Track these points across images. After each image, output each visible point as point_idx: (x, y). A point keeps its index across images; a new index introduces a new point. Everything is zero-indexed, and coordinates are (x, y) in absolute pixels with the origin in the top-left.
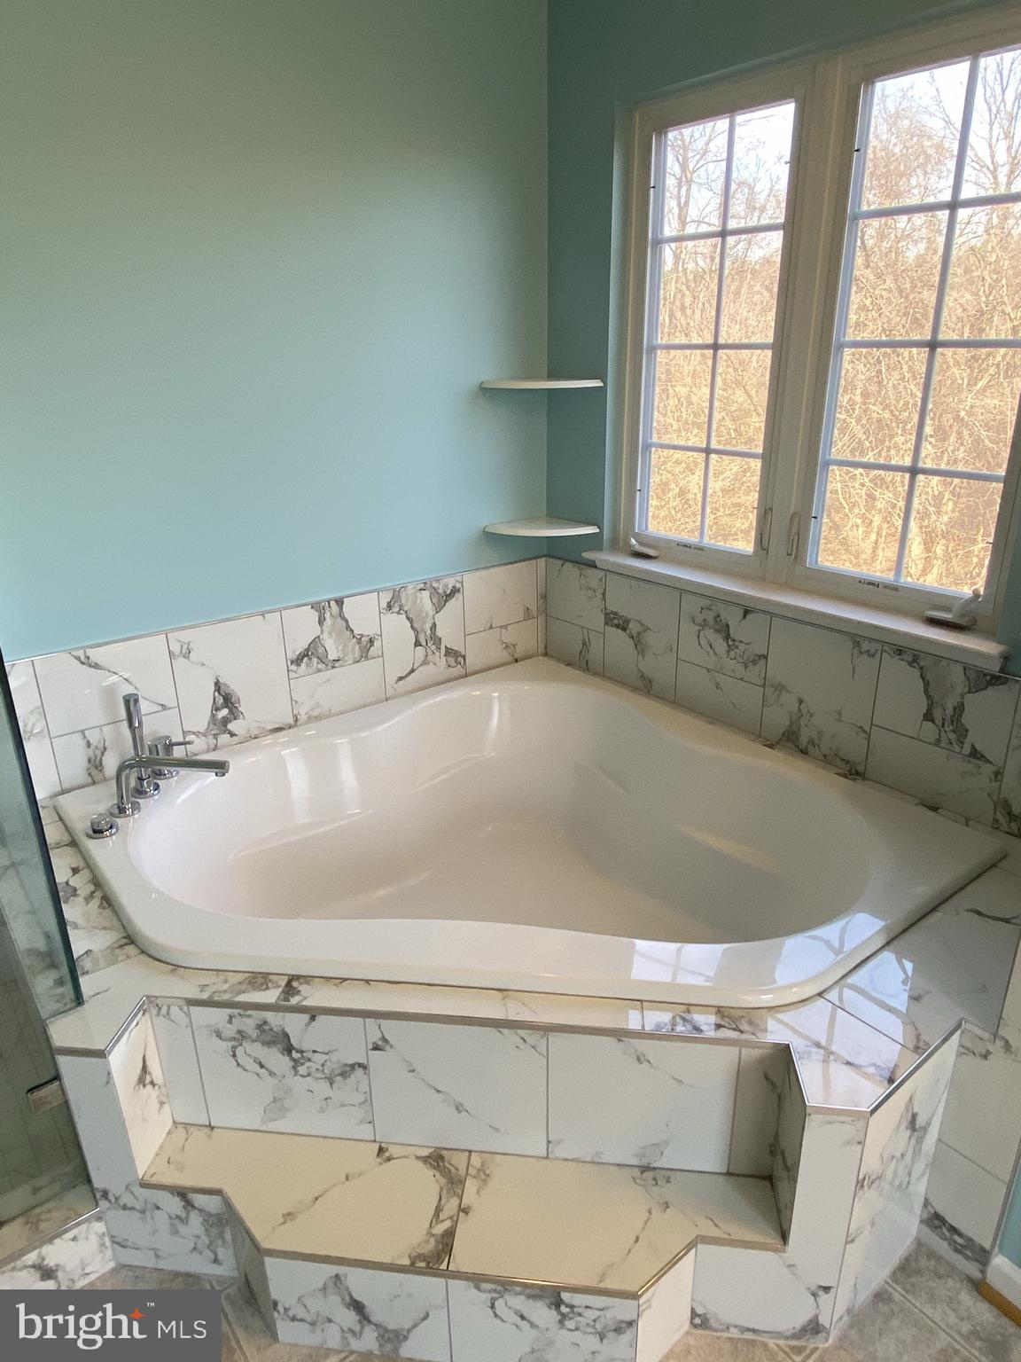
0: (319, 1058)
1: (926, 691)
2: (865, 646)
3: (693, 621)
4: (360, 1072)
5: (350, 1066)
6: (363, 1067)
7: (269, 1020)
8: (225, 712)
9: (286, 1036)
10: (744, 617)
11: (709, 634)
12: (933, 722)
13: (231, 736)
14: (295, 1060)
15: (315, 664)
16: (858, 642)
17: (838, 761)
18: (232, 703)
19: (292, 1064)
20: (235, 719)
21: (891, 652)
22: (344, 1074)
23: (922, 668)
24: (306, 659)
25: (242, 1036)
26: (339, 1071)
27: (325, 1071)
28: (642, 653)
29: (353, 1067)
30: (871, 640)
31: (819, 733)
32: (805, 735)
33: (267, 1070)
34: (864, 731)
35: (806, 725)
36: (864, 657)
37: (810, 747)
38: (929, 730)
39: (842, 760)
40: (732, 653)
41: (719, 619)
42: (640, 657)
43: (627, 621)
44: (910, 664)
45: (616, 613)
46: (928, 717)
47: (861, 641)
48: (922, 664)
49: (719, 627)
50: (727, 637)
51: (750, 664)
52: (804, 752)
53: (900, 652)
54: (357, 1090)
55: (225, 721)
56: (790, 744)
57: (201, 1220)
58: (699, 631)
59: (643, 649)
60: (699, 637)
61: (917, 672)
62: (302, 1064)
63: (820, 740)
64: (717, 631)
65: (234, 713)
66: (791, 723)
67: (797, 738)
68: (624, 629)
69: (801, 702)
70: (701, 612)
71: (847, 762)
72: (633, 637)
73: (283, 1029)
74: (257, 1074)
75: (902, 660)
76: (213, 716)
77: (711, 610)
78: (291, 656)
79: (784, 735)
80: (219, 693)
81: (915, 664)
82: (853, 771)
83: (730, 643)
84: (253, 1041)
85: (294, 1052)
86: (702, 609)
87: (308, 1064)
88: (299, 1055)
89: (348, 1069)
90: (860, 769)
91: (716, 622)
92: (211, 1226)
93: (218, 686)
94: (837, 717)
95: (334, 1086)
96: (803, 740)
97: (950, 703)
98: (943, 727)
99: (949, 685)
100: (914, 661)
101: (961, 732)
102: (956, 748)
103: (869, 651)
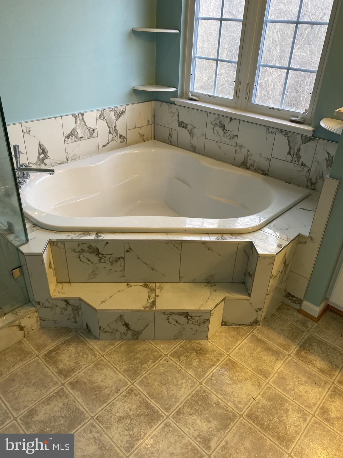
0: (108, 256)
1: (289, 145)
2: (271, 130)
3: (212, 124)
4: (122, 260)
5: (118, 258)
6: (123, 258)
7: (92, 245)
8: (42, 156)
9: (98, 250)
10: (230, 121)
11: (217, 128)
12: (291, 155)
13: (45, 165)
14: (100, 258)
15: (74, 139)
16: (268, 129)
17: (259, 171)
18: (45, 152)
19: (99, 259)
20: (46, 159)
21: (279, 132)
22: (116, 261)
23: (288, 137)
24: (70, 136)
25: (83, 250)
26: (115, 260)
27: (110, 261)
28: (192, 137)
29: (119, 258)
30: (272, 128)
31: (254, 162)
32: (249, 162)
33: (91, 261)
34: (269, 160)
35: (250, 159)
36: (270, 134)
37: (251, 167)
38: (289, 158)
39: (261, 170)
40: (225, 135)
41: (221, 123)
42: (191, 138)
43: (187, 125)
44: (285, 135)
45: (182, 122)
46: (289, 153)
47: (269, 128)
48: (288, 135)
49: (221, 126)
50: (224, 129)
51: (232, 139)
52: (248, 169)
53: (281, 131)
54: (120, 266)
55: (43, 159)
56: (244, 166)
57: (72, 308)
58: (214, 127)
59: (193, 135)
60: (213, 130)
61: (286, 138)
62: (103, 259)
63: (254, 164)
64: (220, 127)
65: (46, 157)
66: (245, 159)
67: (246, 164)
68: (186, 128)
69: (248, 151)
70: (215, 120)
71: (263, 171)
72: (189, 131)
73: (97, 247)
74: (87, 263)
75: (282, 134)
76: (39, 157)
77: (218, 119)
78: (66, 135)
79: (242, 163)
80: (41, 149)
81: (286, 136)
82: (264, 173)
83: (225, 131)
84: (86, 252)
85: (100, 255)
86: (215, 119)
87: (105, 258)
88: (102, 256)
89: (118, 259)
90: (267, 173)
91: (220, 124)
92: (75, 310)
93: (40, 145)
94: (260, 155)
95: (113, 265)
96: (248, 165)
97: (296, 148)
98: (293, 156)
99: (296, 142)
100: (286, 134)
101: (299, 157)
102: (297, 163)
103: (271, 132)
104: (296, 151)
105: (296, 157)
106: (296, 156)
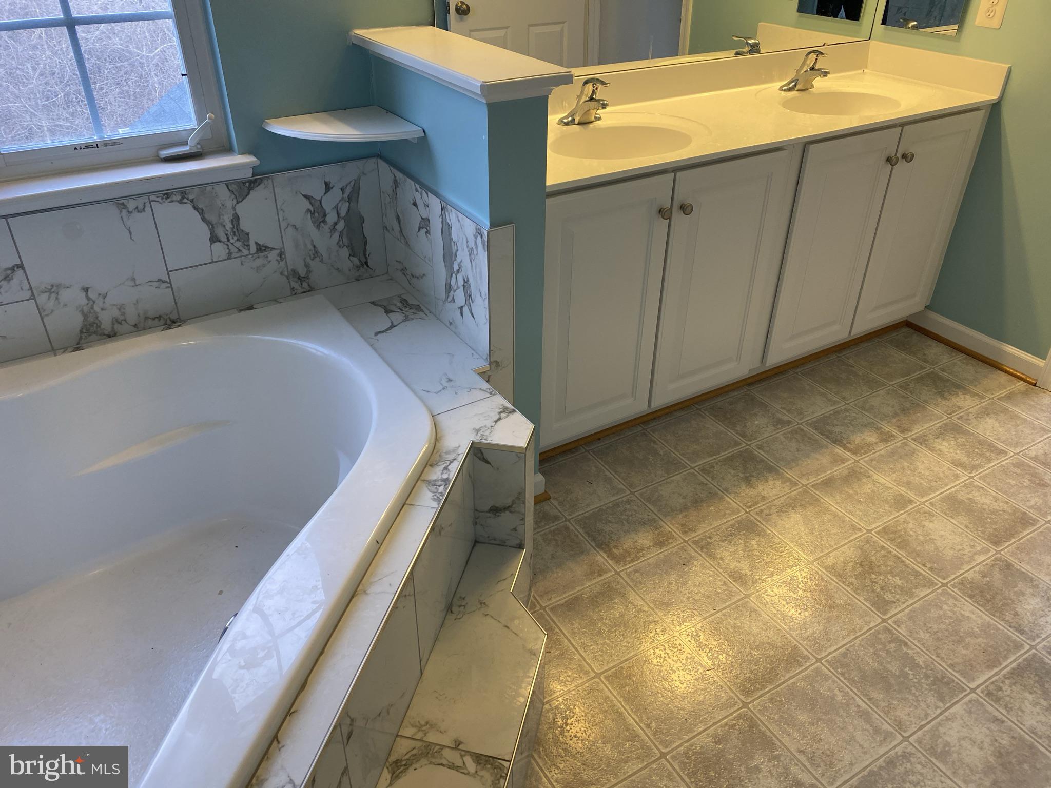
1: (204, 219)
2: (131, 205)
12: (220, 241)
16: (123, 204)
17: (150, 322)
21: (159, 199)
23: (192, 201)
30: (133, 197)
31: (119, 309)
32: (106, 319)
34: (164, 282)
35: (102, 309)
36: (136, 215)
37: (116, 326)
38: (219, 249)
39: (154, 319)
44: (181, 202)
46: (214, 239)
47: (125, 202)
48: (191, 197)
52: (112, 335)
53: (167, 195)
56: (94, 337)
61: (189, 207)
63: (124, 314)
66: (85, 316)
67: (98, 327)
69: (86, 290)
71: (159, 318)
75: (172, 201)
79: (81, 332)
81: (185, 200)
82: (169, 322)
90: (174, 316)
94: (133, 284)
96: (106, 325)
97: (227, 219)
98: (228, 240)
99: (220, 205)
100: (183, 198)
101: (244, 237)
102: (246, 252)
103: (137, 208)
104: (229, 226)
105: (238, 240)
106: (235, 238)
